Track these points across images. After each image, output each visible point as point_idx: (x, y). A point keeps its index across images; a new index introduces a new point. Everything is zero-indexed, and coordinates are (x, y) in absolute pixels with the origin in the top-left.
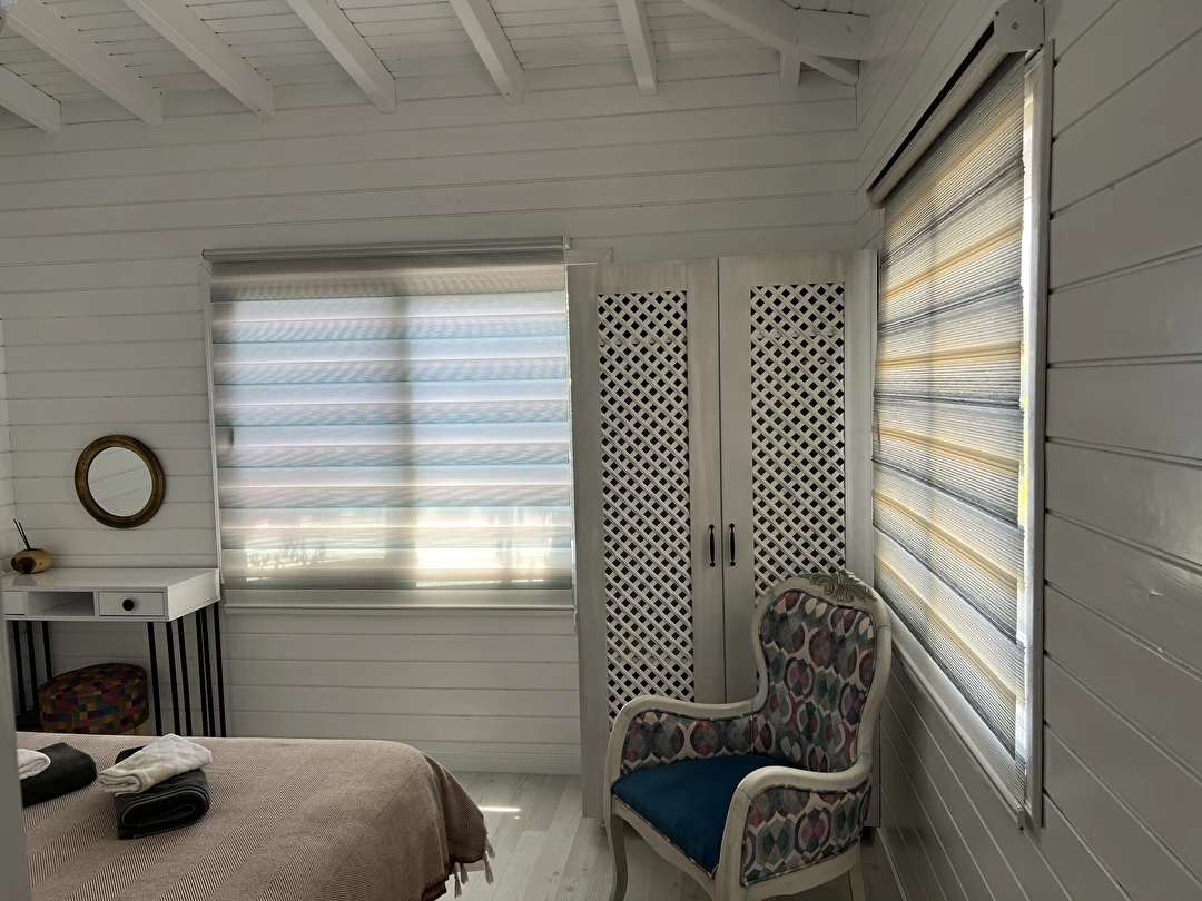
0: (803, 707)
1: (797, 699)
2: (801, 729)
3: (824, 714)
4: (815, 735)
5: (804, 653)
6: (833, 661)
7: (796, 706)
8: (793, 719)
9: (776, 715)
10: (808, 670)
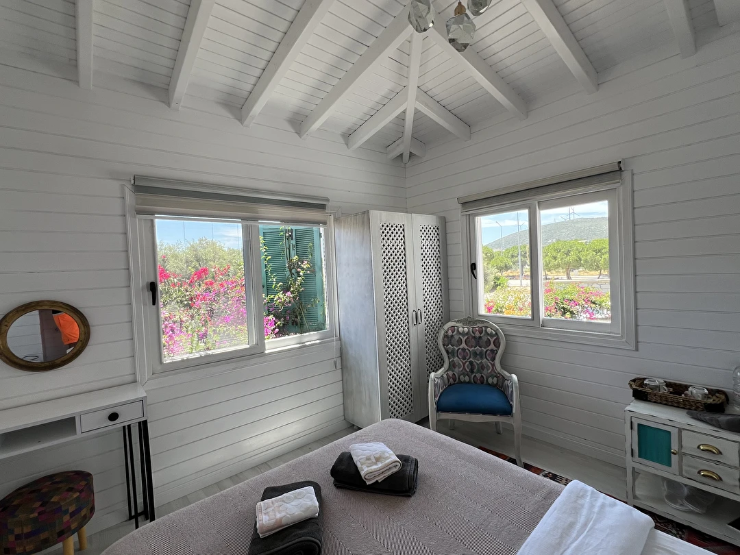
0: (468, 363)
1: (464, 361)
2: (468, 370)
3: (478, 362)
4: (475, 370)
5: (463, 345)
6: (478, 344)
7: (464, 364)
8: (464, 368)
9: (457, 369)
10: (467, 351)
